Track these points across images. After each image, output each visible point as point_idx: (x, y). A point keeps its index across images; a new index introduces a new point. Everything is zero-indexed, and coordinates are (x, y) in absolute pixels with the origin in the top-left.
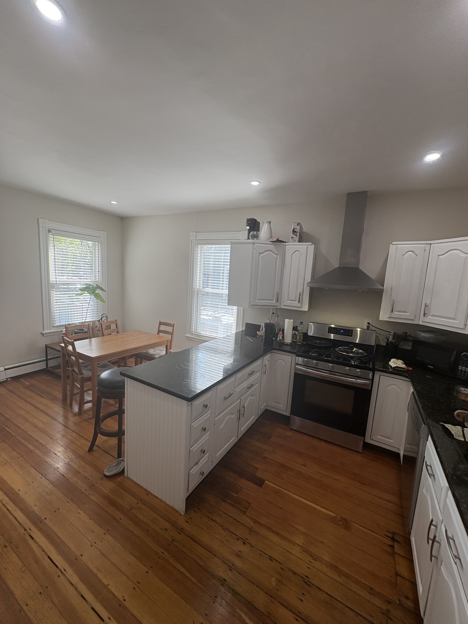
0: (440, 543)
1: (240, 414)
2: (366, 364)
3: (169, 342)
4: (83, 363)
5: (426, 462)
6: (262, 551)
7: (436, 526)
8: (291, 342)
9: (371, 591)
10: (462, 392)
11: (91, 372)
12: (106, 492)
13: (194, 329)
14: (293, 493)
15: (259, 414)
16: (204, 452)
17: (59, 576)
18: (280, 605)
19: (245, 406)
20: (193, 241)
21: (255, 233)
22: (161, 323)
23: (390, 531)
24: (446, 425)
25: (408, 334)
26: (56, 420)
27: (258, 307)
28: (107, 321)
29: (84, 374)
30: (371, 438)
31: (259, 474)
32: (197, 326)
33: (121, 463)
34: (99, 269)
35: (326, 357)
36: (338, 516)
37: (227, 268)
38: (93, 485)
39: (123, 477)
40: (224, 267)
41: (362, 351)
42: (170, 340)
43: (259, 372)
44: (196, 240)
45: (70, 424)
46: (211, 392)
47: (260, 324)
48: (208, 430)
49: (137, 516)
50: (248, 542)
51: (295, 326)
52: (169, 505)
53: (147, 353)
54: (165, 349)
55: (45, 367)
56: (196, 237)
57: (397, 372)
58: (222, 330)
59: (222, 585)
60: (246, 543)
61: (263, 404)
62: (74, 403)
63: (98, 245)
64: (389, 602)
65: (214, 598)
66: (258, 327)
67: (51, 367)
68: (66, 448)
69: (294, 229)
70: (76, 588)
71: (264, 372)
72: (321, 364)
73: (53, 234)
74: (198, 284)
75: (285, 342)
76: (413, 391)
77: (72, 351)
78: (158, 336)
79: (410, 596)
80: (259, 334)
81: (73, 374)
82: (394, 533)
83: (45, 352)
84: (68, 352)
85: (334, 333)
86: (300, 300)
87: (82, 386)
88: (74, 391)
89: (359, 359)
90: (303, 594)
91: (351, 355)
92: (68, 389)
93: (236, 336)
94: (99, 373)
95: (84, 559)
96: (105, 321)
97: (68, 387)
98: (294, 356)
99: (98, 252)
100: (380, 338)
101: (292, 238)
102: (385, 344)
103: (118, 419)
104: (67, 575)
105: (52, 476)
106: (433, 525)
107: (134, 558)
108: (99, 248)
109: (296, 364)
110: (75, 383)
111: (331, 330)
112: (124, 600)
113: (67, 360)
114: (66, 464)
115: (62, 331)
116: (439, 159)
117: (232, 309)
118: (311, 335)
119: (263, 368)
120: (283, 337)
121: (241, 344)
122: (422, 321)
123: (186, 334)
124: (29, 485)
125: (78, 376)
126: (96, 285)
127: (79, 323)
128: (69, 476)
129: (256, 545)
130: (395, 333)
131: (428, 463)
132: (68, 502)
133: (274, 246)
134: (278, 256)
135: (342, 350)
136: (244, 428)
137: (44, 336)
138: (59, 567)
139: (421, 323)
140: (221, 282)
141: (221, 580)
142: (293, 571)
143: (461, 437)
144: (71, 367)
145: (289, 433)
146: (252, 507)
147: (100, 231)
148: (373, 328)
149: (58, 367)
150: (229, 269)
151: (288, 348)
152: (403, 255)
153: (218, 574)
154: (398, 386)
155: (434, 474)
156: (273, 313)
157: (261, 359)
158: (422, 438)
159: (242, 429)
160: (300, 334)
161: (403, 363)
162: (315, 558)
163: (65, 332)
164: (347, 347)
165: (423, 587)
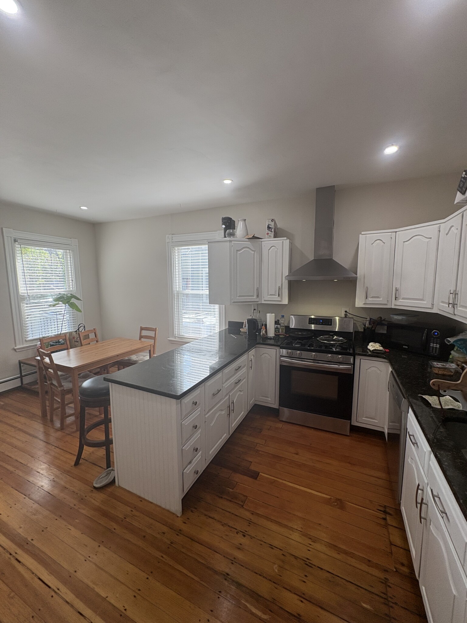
0: (427, 504)
1: (230, 409)
2: (347, 350)
3: (152, 346)
4: (61, 375)
5: (409, 432)
6: (262, 541)
7: (423, 490)
8: (274, 335)
9: (369, 562)
10: (435, 366)
11: (71, 383)
12: (97, 504)
13: (177, 332)
14: (288, 482)
15: (248, 409)
16: (196, 450)
17: (52, 596)
18: (284, 590)
19: (234, 402)
20: (170, 244)
21: (231, 231)
22: (142, 329)
23: (382, 505)
24: (424, 396)
25: (383, 318)
26: (36, 437)
27: (239, 303)
28: (85, 330)
29: (64, 386)
30: (357, 421)
31: (253, 468)
32: (179, 329)
33: (111, 472)
34: (72, 278)
35: (308, 347)
36: (332, 497)
37: (205, 271)
38: (82, 499)
39: (113, 487)
40: (202, 271)
41: (342, 338)
42: (153, 344)
43: (245, 367)
44: (172, 242)
45: (52, 439)
46: (199, 389)
47: (243, 322)
48: (199, 427)
49: (132, 524)
50: (247, 534)
51: (276, 320)
52: (164, 509)
53: (129, 360)
54: (149, 354)
55: (20, 385)
56: (172, 239)
57: (375, 354)
58: (205, 330)
59: (226, 579)
60: (246, 535)
61: (252, 399)
62: (55, 418)
63: (70, 253)
64: (386, 571)
65: (219, 593)
66: (241, 324)
67: (26, 384)
68: (49, 465)
69: (269, 225)
70: (72, 606)
71: (250, 367)
72: (305, 354)
73: (19, 243)
74: (178, 286)
75: (268, 336)
76: (392, 370)
77: (50, 363)
78: (140, 341)
79: (405, 562)
80: (243, 330)
81: (51, 388)
82: (385, 507)
83: (19, 368)
84: (44, 364)
85: (315, 323)
86: (280, 294)
87: (63, 400)
88: (54, 406)
89: (340, 346)
90: (306, 576)
91: (332, 342)
92: (47, 404)
93: (219, 334)
94: (80, 384)
95: (79, 575)
96: (83, 331)
97: (47, 402)
98: (278, 349)
99: (70, 260)
100: (358, 325)
101: (268, 234)
102: (363, 330)
103: (104, 429)
104: (60, 593)
105: (37, 495)
106: (420, 490)
107: (131, 566)
108: (71, 256)
109: (281, 356)
110: (55, 398)
111: (312, 321)
112: (125, 610)
113: (45, 375)
114: (51, 481)
115: (36, 345)
116: (397, 151)
117: (213, 309)
118: (293, 327)
119: (249, 363)
120: (266, 332)
121: (225, 342)
122: (393, 304)
123: (169, 338)
124: (11, 507)
125: (58, 389)
126: (71, 294)
127: (54, 335)
128: (56, 492)
129: (256, 536)
130: (371, 319)
131: (410, 433)
132: (56, 519)
133: (250, 242)
134: (255, 252)
135: (323, 339)
136: (235, 424)
137: (16, 352)
138: (51, 587)
139: (393, 307)
140: (201, 286)
141: (224, 575)
142: (294, 556)
143: (437, 405)
144: (49, 381)
145: (280, 425)
146: (249, 500)
147: (71, 238)
148: (351, 316)
149: (35, 383)
150: (208, 272)
151: (272, 342)
152: (372, 244)
153: (220, 569)
154: (378, 368)
155: (417, 442)
156: (255, 309)
157: (247, 354)
158: (404, 411)
159: (233, 425)
160: (282, 327)
161: (381, 345)
162: (315, 540)
163: (40, 346)
164: (327, 336)
165: (416, 551)
